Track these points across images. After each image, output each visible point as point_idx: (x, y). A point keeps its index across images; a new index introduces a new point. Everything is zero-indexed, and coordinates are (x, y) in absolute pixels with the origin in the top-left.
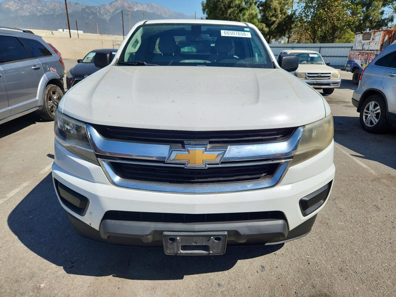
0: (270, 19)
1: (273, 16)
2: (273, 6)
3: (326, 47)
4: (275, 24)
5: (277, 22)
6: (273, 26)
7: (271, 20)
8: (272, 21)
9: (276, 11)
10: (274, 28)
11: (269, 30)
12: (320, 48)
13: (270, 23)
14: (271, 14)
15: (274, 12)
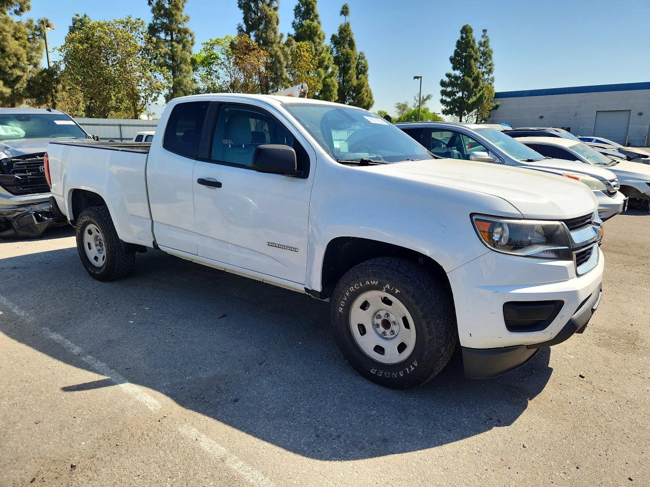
0: (10, 72)
1: (14, 66)
2: (11, 49)
3: (129, 125)
4: (21, 82)
5: (25, 78)
6: (18, 86)
7: (12, 74)
8: (15, 76)
9: (18, 59)
10: (22, 89)
11: (12, 91)
12: (120, 125)
13: (12, 79)
14: (11, 63)
15: (15, 60)
